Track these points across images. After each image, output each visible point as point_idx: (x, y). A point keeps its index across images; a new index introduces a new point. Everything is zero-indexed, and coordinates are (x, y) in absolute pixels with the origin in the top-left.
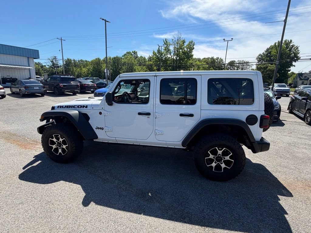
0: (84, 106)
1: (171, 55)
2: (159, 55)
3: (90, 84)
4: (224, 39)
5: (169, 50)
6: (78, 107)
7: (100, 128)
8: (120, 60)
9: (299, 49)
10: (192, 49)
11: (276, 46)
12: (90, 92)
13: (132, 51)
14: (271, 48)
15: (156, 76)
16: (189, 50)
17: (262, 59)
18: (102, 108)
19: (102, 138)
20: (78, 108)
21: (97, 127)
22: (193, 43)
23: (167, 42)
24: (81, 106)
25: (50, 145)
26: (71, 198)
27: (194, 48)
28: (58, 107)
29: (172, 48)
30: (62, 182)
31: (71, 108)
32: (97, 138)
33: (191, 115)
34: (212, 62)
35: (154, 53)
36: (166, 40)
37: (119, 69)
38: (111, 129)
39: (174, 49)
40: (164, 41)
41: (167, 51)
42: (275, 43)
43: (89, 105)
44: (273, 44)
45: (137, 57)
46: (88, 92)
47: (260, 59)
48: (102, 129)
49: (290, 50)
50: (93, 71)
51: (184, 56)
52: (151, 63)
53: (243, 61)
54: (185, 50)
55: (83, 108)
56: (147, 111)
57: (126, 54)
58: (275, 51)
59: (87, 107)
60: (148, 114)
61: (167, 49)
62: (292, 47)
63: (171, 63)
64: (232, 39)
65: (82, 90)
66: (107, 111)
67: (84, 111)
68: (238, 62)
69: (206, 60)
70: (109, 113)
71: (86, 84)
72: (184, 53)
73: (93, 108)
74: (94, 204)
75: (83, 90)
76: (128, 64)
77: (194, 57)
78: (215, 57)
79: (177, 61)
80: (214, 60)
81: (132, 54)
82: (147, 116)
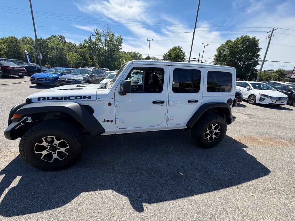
0: (85, 97)
1: (103, 46)
2: (91, 44)
3: (15, 66)
4: (147, 39)
5: (100, 41)
6: (76, 98)
7: (109, 121)
8: (45, 43)
9: (185, 53)
10: (120, 43)
11: (173, 49)
12: (18, 76)
13: (59, 36)
14: (171, 50)
15: (170, 66)
16: (118, 43)
17: (166, 58)
18: (112, 98)
19: (111, 130)
20: (75, 100)
21: (105, 120)
22: (121, 38)
23: (98, 32)
24: (81, 97)
25: (36, 152)
26: (116, 209)
27: (122, 42)
28: (39, 99)
29: (103, 39)
30: (83, 194)
31: (63, 100)
32: (104, 131)
33: (196, 101)
34: (135, 56)
35: (85, 41)
36: (97, 31)
37: (46, 53)
38: (123, 120)
39: (105, 41)
40: (95, 31)
41: (99, 41)
42: (173, 48)
43: (93, 95)
44: (172, 48)
45: (66, 43)
46: (14, 76)
47: (165, 57)
48: (111, 121)
49: (181, 54)
50: (9, 51)
51: (114, 48)
52: (83, 50)
53: (155, 57)
54: (115, 43)
55: (84, 100)
56: (162, 100)
57: (51, 38)
58: (173, 53)
59: (90, 97)
60: (163, 102)
61: (99, 39)
62: (182, 52)
63: (103, 53)
64: (153, 40)
65: (4, 74)
66: (119, 102)
67: (85, 102)
68: (152, 58)
69: (130, 54)
70: (121, 104)
71: (10, 67)
72: (115, 45)
73: (99, 99)
74: (147, 204)
75: (6, 74)
76: (57, 49)
77: (122, 50)
78: (136, 52)
79: (109, 51)
80: (136, 54)
81: (58, 39)
82: (161, 104)
